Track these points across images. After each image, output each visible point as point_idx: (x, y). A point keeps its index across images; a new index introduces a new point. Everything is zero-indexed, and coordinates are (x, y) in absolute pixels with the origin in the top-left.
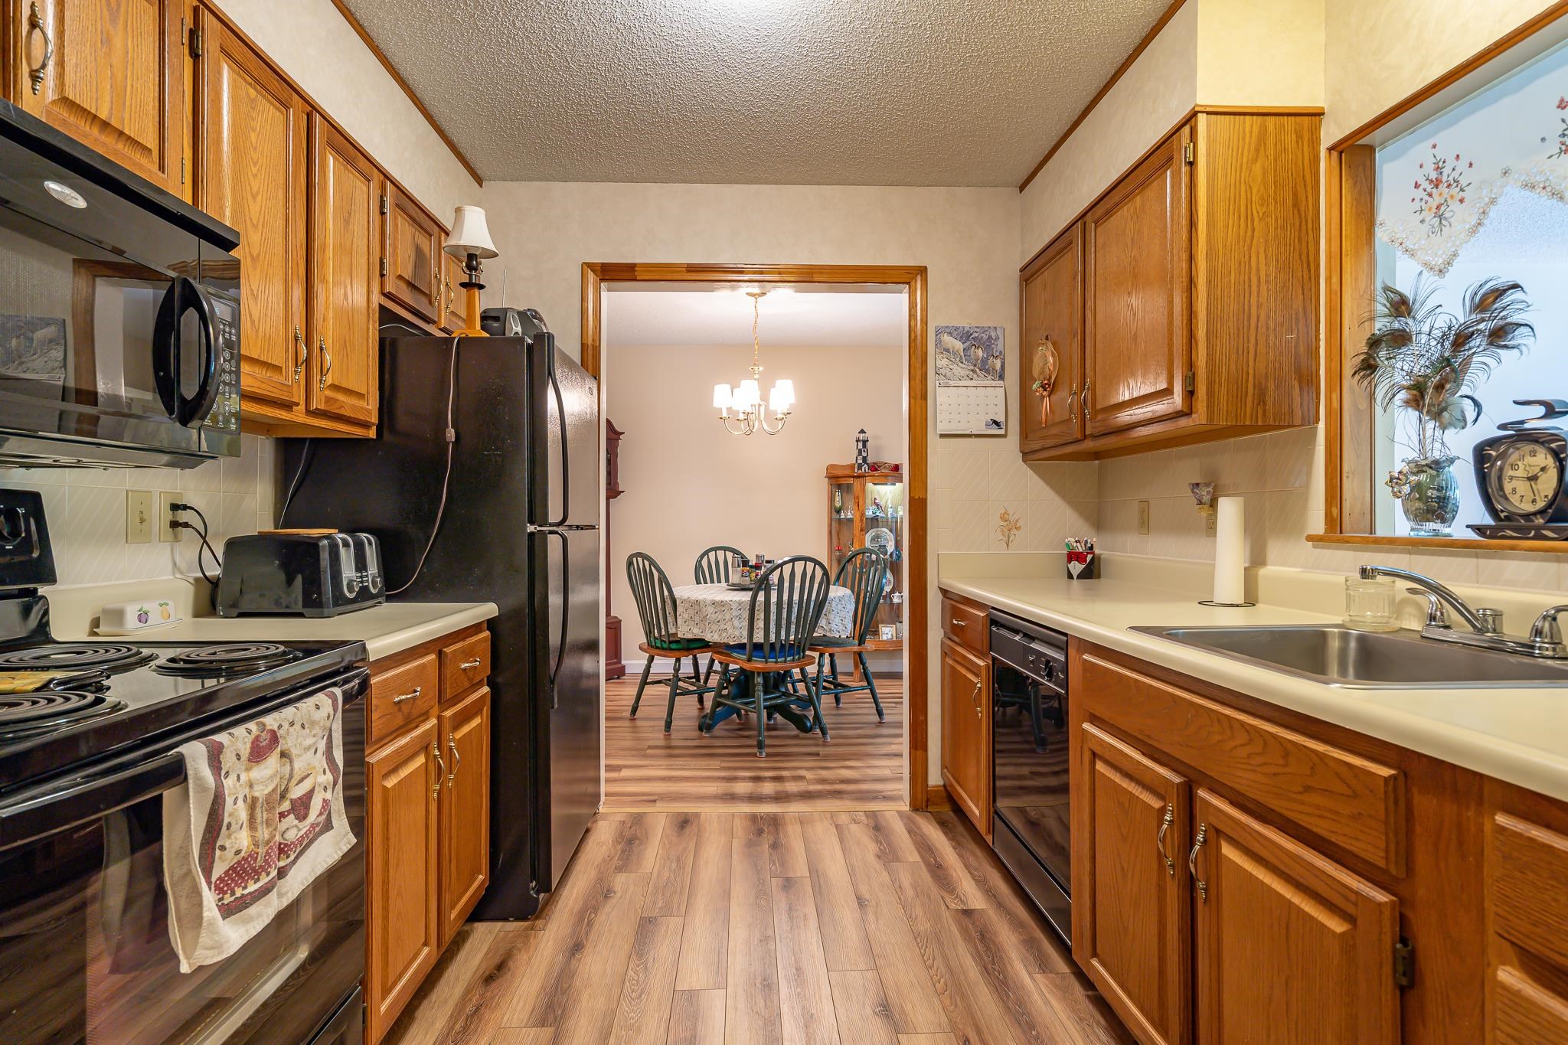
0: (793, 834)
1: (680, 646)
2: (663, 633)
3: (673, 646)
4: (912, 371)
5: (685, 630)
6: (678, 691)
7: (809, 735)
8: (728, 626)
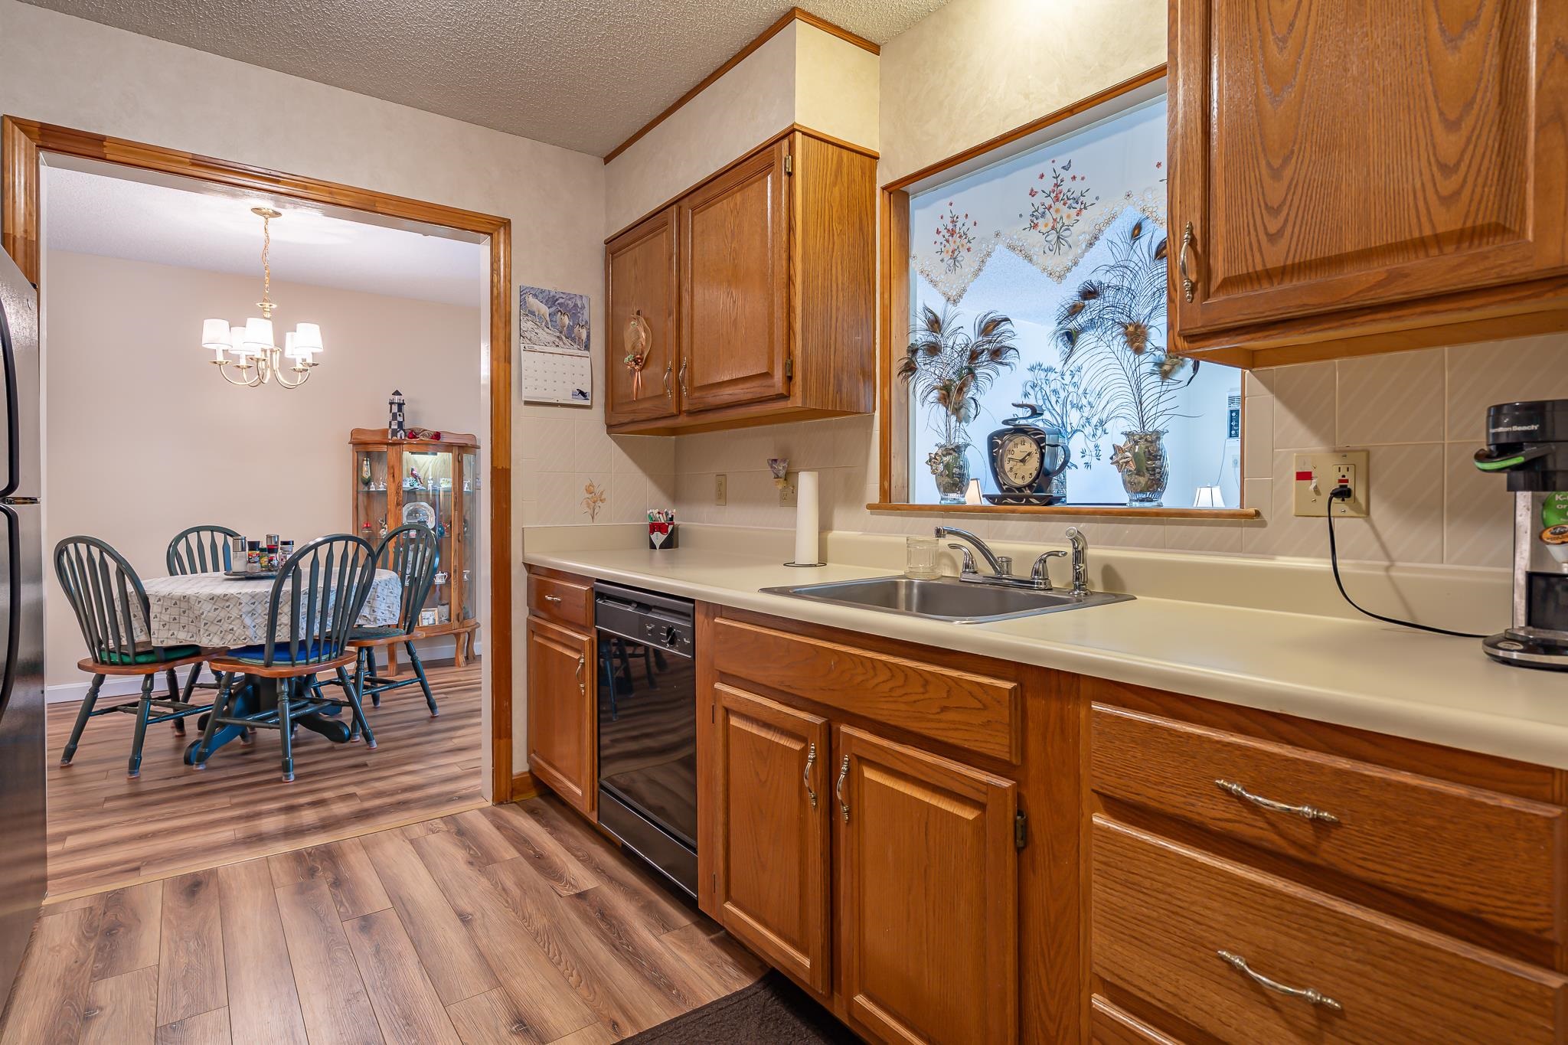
0: (359, 865)
1: (151, 658)
2: (124, 642)
3: (142, 659)
4: (495, 331)
6: (150, 718)
7: (347, 745)
8: (236, 625)
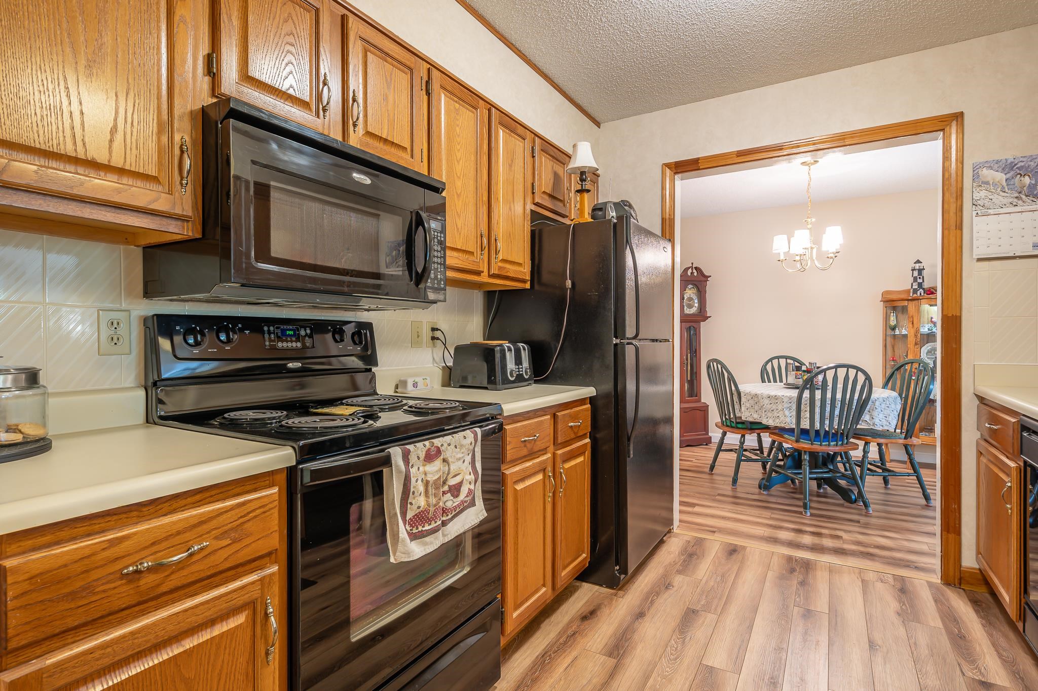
0: (821, 581)
1: (744, 426)
2: (732, 416)
3: (740, 426)
4: (946, 206)
5: (746, 414)
6: (743, 458)
7: (853, 506)
8: (781, 414)
